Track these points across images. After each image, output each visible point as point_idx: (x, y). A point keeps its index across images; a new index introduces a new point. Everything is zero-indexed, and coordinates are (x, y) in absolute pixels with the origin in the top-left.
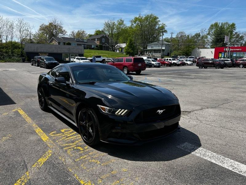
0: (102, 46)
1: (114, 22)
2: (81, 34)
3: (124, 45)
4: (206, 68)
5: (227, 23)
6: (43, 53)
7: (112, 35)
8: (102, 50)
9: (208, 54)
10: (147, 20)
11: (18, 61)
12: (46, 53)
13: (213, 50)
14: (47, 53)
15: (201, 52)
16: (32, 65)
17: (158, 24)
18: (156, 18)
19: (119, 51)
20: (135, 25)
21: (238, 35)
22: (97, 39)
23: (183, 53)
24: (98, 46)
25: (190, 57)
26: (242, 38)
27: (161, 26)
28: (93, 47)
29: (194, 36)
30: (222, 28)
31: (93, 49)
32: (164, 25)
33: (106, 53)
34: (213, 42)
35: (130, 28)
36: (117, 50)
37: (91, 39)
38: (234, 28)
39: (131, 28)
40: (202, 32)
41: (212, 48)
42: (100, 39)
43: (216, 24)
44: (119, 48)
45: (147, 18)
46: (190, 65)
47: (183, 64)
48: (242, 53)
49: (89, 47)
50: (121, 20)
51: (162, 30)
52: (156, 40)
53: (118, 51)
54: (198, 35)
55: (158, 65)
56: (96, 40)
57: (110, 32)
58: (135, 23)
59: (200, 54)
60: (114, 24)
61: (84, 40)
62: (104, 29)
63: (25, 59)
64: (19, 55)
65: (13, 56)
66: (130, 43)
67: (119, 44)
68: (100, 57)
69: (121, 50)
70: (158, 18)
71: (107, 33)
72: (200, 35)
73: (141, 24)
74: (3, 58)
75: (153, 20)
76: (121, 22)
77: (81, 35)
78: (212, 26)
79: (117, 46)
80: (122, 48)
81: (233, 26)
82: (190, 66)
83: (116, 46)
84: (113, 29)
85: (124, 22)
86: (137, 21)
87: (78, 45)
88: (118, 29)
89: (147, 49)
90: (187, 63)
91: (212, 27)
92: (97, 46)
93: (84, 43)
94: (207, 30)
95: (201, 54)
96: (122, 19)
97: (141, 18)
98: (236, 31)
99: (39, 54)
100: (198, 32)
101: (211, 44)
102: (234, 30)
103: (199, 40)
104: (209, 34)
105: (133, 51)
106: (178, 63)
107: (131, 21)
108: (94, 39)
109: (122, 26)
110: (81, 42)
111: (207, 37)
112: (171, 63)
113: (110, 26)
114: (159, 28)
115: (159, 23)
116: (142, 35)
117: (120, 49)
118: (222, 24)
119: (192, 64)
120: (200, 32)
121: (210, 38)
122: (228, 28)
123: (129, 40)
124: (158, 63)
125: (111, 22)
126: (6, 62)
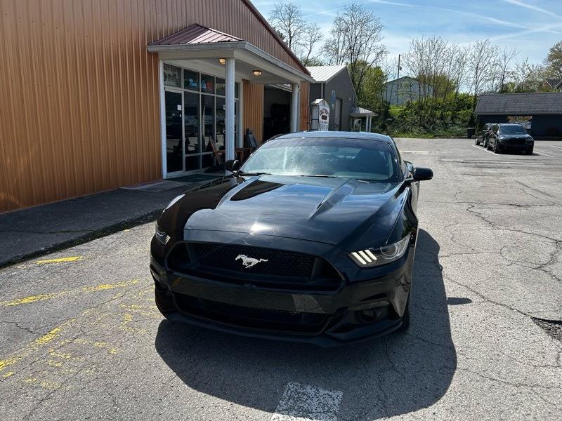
6: (518, 116)
11: (459, 136)
12: (526, 115)
14: (530, 115)
16: (478, 144)
63: (474, 130)
64: (466, 121)
65: (454, 124)
74: (434, 129)
99: (509, 117)
126: (435, 137)
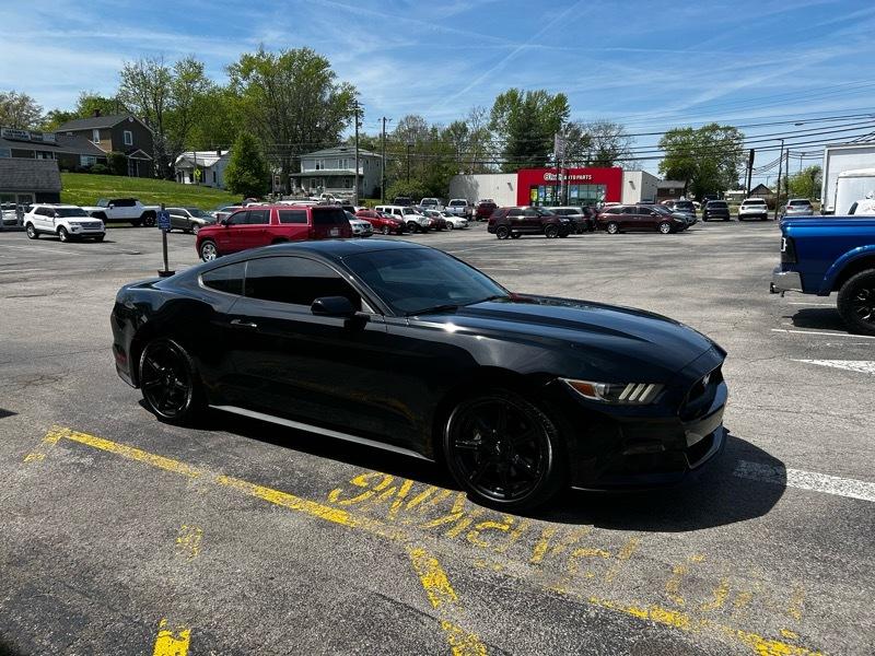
0: (125, 160)
1: (166, 70)
2: (17, 108)
3: (209, 158)
4: (517, 238)
5: (542, 93)
7: (160, 118)
8: (127, 175)
9: (500, 189)
10: (289, 68)
13: (514, 178)
15: (477, 185)
17: (331, 86)
18: (320, 64)
19: (192, 180)
20: (245, 84)
21: (577, 133)
22: (100, 130)
23: (427, 186)
24: (105, 160)
25: (453, 204)
26: (586, 141)
27: (339, 92)
28: (84, 161)
29: (448, 131)
30: (530, 108)
31: (87, 170)
32: (352, 88)
33: (149, 189)
34: (509, 153)
35: (227, 94)
36: (181, 175)
37: (74, 132)
38: (565, 109)
39: (230, 93)
40: (475, 119)
41: (507, 171)
42: (114, 134)
43: (512, 97)
44: (191, 170)
45: (288, 62)
46: (461, 228)
47: (440, 226)
48: (594, 187)
49: (70, 165)
50: (192, 64)
51: (346, 106)
52: (325, 141)
53: (187, 180)
54: (459, 129)
55: (362, 230)
56: (97, 135)
57: (152, 106)
58: (246, 76)
59: (475, 192)
60: (163, 76)
61: (41, 134)
62: (125, 95)
66: (245, 150)
67: (189, 154)
68: (130, 203)
69: (201, 176)
70: (326, 64)
71: (136, 108)
72: (466, 130)
73: (268, 83)
75: (311, 71)
76: (194, 72)
77: (14, 115)
78: (501, 99)
79: (183, 159)
80: (203, 169)
81: (561, 101)
82: (462, 232)
83: (178, 159)
84: (159, 94)
85: (206, 73)
86: (251, 70)
87: (16, 153)
88: (179, 94)
89: (300, 171)
90: (452, 223)
91: (502, 103)
92: (102, 160)
93: (43, 148)
94: (488, 114)
95: (479, 190)
96: (198, 62)
97: (269, 61)
98: (569, 120)
100: (460, 119)
101: (504, 160)
102: (565, 115)
103: (465, 144)
104: (493, 126)
105: (258, 181)
106: (423, 223)
107: (230, 69)
108: (89, 134)
109: (198, 85)
110: (29, 142)
111: (489, 136)
112: (402, 223)
113: (146, 84)
114: (333, 98)
115: (334, 82)
116: (274, 120)
117: (197, 173)
118: (529, 94)
119: (467, 226)
120: (467, 117)
121: (499, 141)
122: (547, 110)
123: (239, 140)
124: (365, 225)
125: (151, 69)
